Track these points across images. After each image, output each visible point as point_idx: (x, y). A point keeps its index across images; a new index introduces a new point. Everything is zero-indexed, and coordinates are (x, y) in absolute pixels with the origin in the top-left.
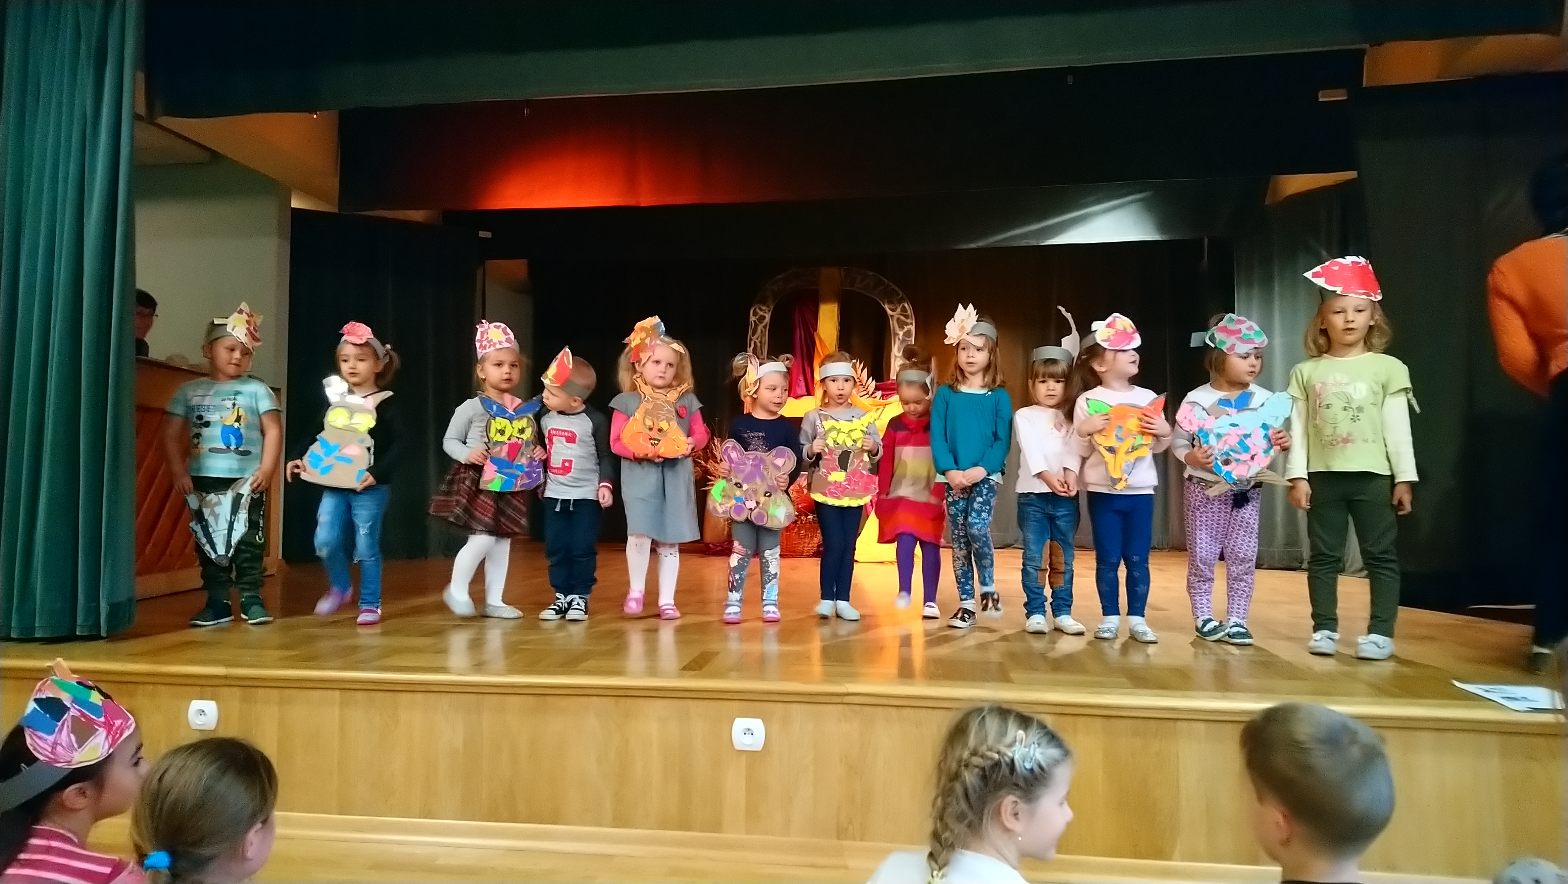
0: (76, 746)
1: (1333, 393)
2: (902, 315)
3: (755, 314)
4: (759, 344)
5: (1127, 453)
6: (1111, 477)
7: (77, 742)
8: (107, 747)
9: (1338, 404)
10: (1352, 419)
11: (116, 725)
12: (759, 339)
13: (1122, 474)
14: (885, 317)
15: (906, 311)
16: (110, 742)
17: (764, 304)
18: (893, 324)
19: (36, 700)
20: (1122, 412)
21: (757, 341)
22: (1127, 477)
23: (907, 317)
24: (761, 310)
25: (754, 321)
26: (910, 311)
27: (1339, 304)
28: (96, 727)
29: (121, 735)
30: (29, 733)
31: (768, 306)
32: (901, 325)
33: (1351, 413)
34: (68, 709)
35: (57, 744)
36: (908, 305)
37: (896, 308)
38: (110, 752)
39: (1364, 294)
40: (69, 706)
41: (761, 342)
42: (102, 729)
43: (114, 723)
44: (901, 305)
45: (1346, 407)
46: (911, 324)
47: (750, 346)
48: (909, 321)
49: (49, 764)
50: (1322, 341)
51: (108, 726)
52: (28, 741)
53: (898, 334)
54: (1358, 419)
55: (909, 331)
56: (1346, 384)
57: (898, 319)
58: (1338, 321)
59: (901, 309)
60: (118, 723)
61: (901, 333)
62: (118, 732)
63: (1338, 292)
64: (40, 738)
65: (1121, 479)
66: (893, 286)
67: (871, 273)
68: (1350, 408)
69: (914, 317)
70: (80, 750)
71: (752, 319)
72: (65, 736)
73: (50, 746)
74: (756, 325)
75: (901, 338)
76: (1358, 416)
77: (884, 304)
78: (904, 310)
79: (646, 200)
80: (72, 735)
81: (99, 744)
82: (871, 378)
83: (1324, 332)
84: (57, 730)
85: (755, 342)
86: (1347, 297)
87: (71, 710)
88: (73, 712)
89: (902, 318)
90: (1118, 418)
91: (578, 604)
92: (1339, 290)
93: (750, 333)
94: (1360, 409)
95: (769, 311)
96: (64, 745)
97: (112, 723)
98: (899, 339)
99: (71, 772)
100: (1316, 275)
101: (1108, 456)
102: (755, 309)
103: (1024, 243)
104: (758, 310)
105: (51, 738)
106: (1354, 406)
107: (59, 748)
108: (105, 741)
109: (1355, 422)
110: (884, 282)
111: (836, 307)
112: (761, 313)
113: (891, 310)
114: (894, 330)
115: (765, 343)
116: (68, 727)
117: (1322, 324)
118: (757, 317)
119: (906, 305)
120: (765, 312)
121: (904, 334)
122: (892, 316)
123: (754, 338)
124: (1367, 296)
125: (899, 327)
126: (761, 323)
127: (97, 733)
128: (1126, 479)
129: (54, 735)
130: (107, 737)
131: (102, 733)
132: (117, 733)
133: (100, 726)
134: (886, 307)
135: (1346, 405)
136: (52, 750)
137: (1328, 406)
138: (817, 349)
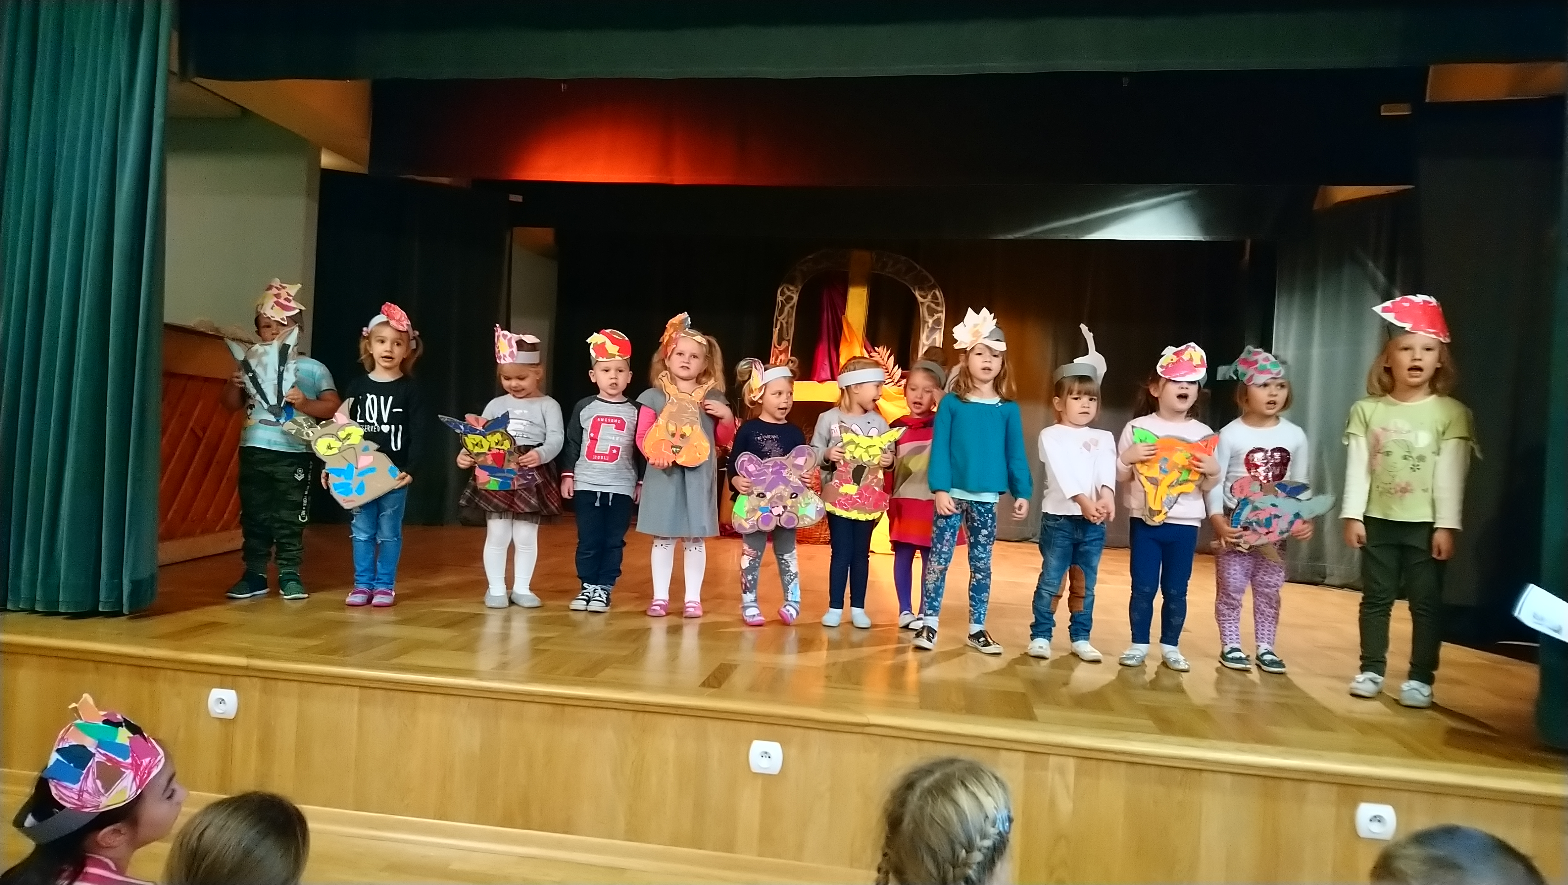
0: (102, 791)
1: (1393, 440)
2: (932, 302)
3: (782, 294)
4: (785, 325)
5: (1171, 486)
6: (1150, 508)
7: (103, 787)
8: (134, 788)
9: (1398, 453)
10: (1412, 468)
11: (144, 764)
12: (786, 320)
13: (1162, 507)
14: (914, 305)
15: (937, 299)
16: (138, 783)
17: (792, 284)
18: (923, 311)
19: (58, 751)
20: (1170, 444)
21: (784, 322)
22: (1167, 510)
23: (937, 304)
24: (789, 290)
25: (781, 301)
26: (941, 299)
27: (1406, 341)
28: (123, 770)
29: (149, 775)
30: (54, 784)
31: (796, 287)
32: (932, 312)
33: (1412, 462)
34: (92, 755)
35: (83, 791)
36: (939, 291)
37: (927, 295)
38: (138, 793)
39: (1433, 333)
40: (93, 751)
41: (787, 323)
42: (130, 771)
43: (142, 763)
44: (932, 293)
45: (1406, 455)
46: (942, 312)
47: (776, 327)
48: (939, 309)
49: (77, 810)
50: (1386, 379)
51: (136, 767)
52: (54, 792)
53: (928, 322)
54: (1418, 469)
55: (939, 319)
56: (1408, 432)
57: (928, 307)
58: (1405, 359)
59: (932, 296)
60: (146, 761)
61: (931, 321)
62: (146, 772)
63: (1406, 329)
64: (65, 788)
65: (1160, 512)
66: (925, 272)
67: (903, 258)
68: (1410, 457)
69: (944, 305)
70: (107, 795)
71: (780, 298)
72: (91, 783)
73: (76, 794)
74: (783, 306)
75: (930, 326)
76: (1418, 465)
77: (915, 291)
78: (935, 297)
79: (680, 176)
80: (98, 781)
81: (126, 787)
82: (897, 366)
83: (1388, 371)
84: (82, 778)
85: (781, 323)
86: (1416, 335)
87: (96, 756)
88: (98, 758)
89: (933, 305)
90: (1164, 449)
91: (600, 596)
92: (1408, 326)
93: (776, 313)
94: (1421, 458)
95: (797, 291)
96: (90, 791)
97: (139, 763)
98: (928, 327)
99: (98, 815)
100: (1385, 310)
101: (1149, 487)
102: (783, 289)
103: (1062, 236)
104: (785, 290)
105: (77, 787)
106: (1415, 455)
107: (86, 795)
108: (133, 782)
109: (1414, 471)
110: (917, 268)
111: (866, 291)
112: (789, 293)
113: (921, 296)
114: (924, 317)
115: (791, 324)
116: (93, 773)
117: (1387, 362)
118: (784, 297)
119: (937, 293)
120: (793, 293)
121: (934, 322)
122: (922, 303)
123: (780, 318)
124: (1437, 336)
125: (929, 315)
126: (788, 303)
127: (124, 776)
128: (1167, 512)
129: (80, 784)
130: (134, 779)
131: (129, 775)
132: (144, 773)
133: (127, 769)
134: (917, 294)
135: (1407, 454)
136: (79, 798)
137: (1388, 453)
138: (844, 333)
